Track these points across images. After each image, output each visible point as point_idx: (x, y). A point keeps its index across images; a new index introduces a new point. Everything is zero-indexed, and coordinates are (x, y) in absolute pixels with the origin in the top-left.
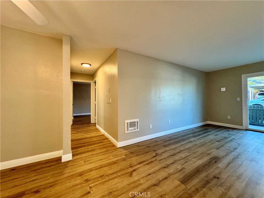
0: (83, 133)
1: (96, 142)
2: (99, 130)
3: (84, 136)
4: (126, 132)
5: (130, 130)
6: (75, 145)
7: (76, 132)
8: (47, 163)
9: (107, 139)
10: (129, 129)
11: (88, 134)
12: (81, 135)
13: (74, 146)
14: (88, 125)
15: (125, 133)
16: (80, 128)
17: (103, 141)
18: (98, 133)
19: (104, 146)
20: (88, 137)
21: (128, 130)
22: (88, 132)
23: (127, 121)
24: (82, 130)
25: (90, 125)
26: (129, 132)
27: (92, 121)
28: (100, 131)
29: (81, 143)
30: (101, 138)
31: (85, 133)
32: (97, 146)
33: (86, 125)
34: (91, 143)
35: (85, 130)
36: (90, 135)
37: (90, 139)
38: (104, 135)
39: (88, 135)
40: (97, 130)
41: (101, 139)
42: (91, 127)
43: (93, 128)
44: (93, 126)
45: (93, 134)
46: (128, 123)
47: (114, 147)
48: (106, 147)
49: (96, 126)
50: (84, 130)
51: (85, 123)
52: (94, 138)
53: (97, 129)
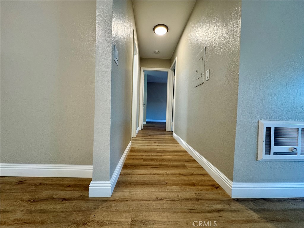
0: (152, 142)
1: (171, 163)
2: (176, 141)
3: (152, 147)
4: (262, 155)
5: (275, 153)
6: (134, 159)
7: (143, 139)
8: (68, 189)
9: (194, 161)
10: (274, 149)
11: (159, 144)
12: (148, 144)
13: (130, 162)
14: (161, 132)
15: (259, 159)
16: (149, 135)
17: (187, 164)
18: (176, 146)
19: (190, 178)
20: (158, 149)
21: (268, 152)
22: (159, 142)
23: (265, 124)
24: (152, 138)
25: (165, 132)
26: (272, 157)
27: (168, 128)
28: (178, 143)
29: (144, 157)
30: (181, 156)
31: (155, 143)
32: (172, 174)
33: (159, 132)
34: (160, 163)
35: (157, 138)
36: (162, 147)
37: (160, 154)
38: (186, 152)
39: (159, 147)
40: (174, 141)
41: (181, 158)
42: (166, 135)
43: (168, 137)
44: (167, 134)
45: (167, 147)
46: (269, 130)
47: (219, 191)
48: (194, 185)
49: (172, 135)
50: (154, 138)
51: (158, 130)
52: (168, 154)
53: (174, 139)
